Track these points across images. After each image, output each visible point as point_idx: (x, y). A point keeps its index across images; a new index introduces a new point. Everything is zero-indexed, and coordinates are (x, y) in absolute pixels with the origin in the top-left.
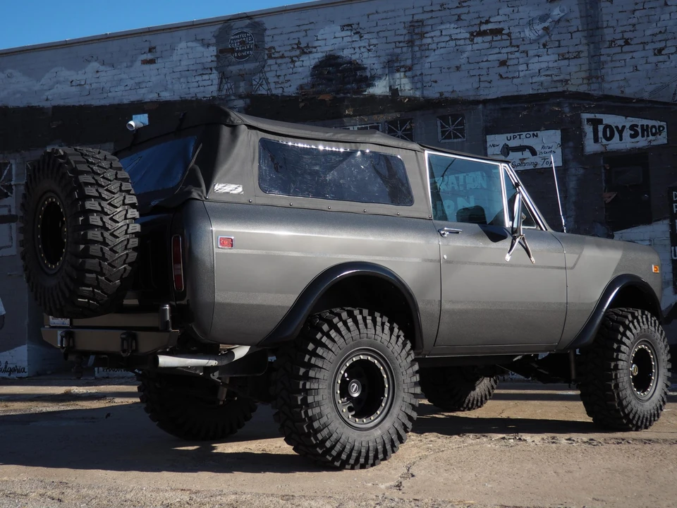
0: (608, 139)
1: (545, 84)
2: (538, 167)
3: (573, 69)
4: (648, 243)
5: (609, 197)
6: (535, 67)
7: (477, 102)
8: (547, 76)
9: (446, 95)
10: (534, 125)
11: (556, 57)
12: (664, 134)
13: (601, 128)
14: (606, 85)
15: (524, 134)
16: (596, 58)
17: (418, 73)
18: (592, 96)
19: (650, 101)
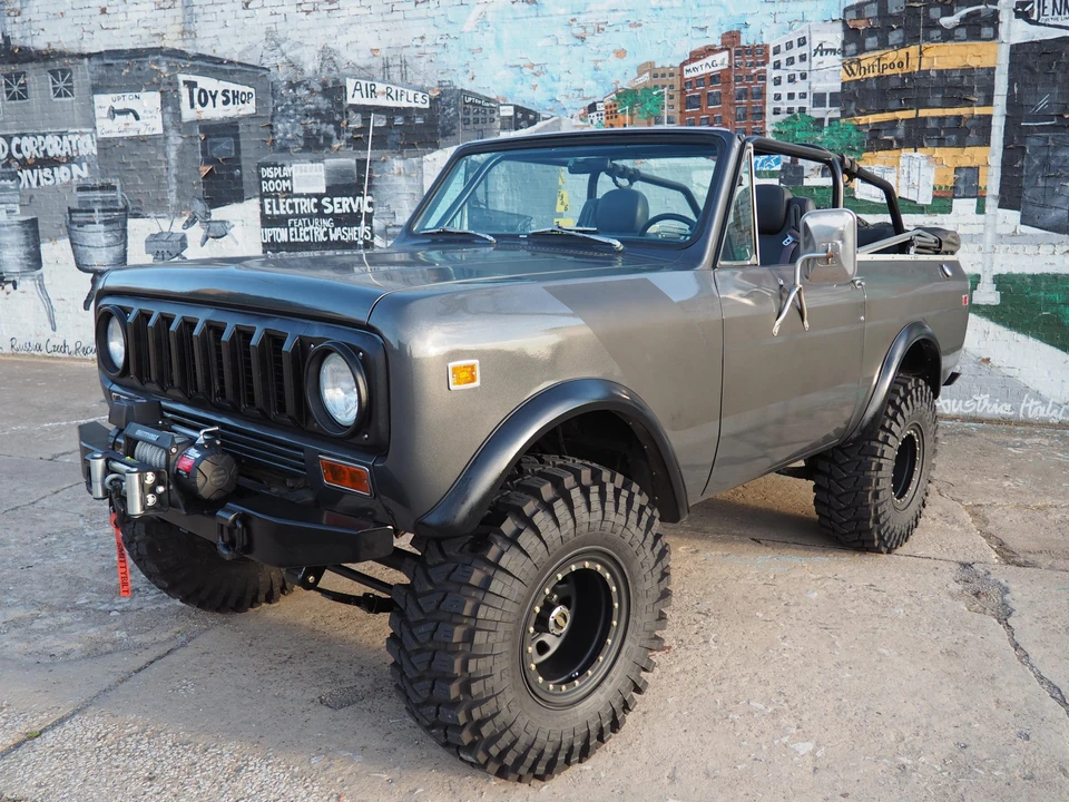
0: (203, 105)
1: (145, 37)
2: (141, 134)
3: (168, 21)
4: (241, 223)
5: (205, 170)
6: (133, 17)
7: (82, 56)
8: (145, 28)
9: (53, 46)
10: (135, 85)
11: (153, 6)
12: (253, 101)
13: (196, 91)
14: (199, 43)
15: (127, 95)
16: (189, 9)
17: (27, 19)
18: (187, 54)
19: (240, 64)
